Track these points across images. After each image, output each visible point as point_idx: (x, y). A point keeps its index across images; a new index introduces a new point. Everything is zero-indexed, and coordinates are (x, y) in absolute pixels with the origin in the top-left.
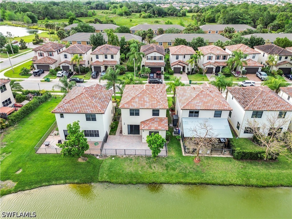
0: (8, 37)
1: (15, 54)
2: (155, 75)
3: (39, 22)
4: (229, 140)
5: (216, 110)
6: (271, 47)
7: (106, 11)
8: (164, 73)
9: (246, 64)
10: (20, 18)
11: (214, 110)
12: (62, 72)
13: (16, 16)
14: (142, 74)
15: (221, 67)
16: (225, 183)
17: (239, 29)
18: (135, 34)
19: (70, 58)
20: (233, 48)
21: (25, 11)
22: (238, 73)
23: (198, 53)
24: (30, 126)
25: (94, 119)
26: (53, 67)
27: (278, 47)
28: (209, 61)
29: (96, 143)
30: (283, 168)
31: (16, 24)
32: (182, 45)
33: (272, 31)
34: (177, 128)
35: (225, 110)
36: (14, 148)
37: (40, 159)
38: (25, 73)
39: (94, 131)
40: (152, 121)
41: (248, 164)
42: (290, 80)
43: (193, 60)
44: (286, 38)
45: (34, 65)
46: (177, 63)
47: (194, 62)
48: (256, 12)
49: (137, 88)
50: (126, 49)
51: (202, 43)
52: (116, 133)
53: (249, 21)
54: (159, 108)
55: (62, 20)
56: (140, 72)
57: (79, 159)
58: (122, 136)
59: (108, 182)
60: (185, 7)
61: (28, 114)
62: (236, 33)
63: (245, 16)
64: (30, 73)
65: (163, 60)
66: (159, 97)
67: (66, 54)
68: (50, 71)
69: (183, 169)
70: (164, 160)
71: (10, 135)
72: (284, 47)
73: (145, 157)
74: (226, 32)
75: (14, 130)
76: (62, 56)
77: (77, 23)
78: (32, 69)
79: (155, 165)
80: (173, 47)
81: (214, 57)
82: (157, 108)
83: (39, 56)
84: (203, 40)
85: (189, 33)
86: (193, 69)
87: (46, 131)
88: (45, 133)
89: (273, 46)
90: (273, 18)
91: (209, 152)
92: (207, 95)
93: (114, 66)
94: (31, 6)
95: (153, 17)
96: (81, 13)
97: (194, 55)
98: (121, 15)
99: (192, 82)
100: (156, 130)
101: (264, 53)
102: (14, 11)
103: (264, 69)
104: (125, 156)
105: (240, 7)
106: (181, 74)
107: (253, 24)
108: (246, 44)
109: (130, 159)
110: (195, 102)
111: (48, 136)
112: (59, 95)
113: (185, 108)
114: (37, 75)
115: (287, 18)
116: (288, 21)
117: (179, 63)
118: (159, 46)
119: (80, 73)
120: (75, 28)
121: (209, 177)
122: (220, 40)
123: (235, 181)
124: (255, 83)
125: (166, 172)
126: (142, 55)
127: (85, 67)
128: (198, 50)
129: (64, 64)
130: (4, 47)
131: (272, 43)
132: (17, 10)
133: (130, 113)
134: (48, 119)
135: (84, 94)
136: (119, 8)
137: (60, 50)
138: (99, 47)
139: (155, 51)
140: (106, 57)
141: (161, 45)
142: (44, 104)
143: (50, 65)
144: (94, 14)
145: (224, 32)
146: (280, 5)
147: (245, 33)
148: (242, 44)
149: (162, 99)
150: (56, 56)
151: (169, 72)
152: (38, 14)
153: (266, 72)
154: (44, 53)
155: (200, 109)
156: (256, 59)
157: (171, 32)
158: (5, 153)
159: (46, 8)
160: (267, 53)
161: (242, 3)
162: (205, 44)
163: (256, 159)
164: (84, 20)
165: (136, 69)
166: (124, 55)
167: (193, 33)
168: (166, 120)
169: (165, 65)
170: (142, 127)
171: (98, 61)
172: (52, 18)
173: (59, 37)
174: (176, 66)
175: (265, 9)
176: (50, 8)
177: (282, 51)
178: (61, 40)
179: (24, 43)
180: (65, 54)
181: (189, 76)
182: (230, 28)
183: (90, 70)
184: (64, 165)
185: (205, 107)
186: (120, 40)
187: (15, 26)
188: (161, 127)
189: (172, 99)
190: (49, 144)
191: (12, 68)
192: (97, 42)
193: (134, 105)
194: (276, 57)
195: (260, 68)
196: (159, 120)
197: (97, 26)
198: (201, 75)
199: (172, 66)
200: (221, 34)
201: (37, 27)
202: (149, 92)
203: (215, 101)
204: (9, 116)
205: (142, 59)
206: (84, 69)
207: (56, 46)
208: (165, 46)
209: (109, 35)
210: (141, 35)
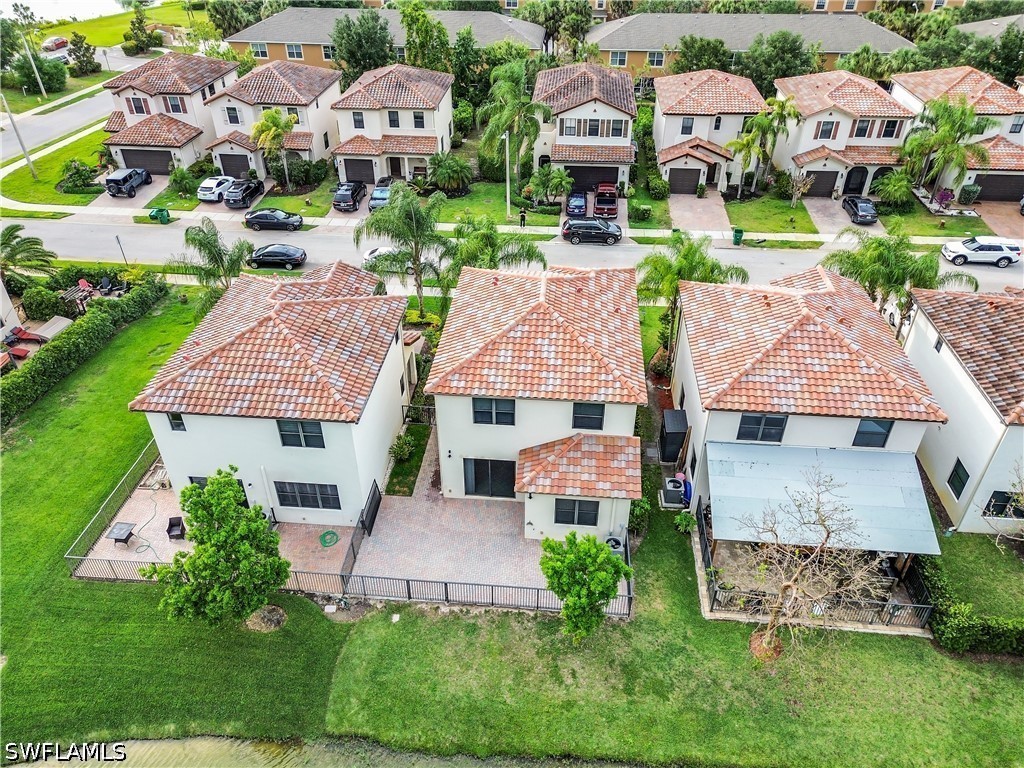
1: (51, 97)
2: (591, 199)
5: (868, 417)
8: (628, 190)
9: (983, 158)
12: (219, 184)
14: (539, 198)
19: (251, 121)
20: (926, 87)
22: (945, 197)
23: (778, 110)
26: (184, 159)
28: (820, 143)
29: (328, 537)
32: (710, 72)
34: (681, 477)
35: (908, 420)
38: (79, 183)
39: (317, 487)
40: (571, 455)
43: (753, 141)
45: (113, 149)
46: (686, 149)
47: (756, 150)
49: (509, 289)
50: (480, 81)
51: (796, 57)
54: (603, 398)
56: (531, 186)
58: (440, 503)
61: (64, 376)
64: (96, 181)
65: (625, 136)
66: (606, 340)
67: (234, 104)
68: (174, 176)
70: (617, 637)
73: (536, 617)
76: (217, 113)
78: (105, 168)
79: (576, 664)
80: (672, 78)
81: (845, 126)
82: (596, 398)
83: (131, 112)
86: (750, 176)
93: (427, 158)
97: (756, 117)
99: (745, 237)
100: (586, 496)
104: (445, 610)
106: (700, 197)
109: (468, 626)
113: (721, 405)
114: (119, 191)
117: (692, 152)
118: (613, 75)
119: (290, 187)
124: (1018, 249)
126: (539, 116)
127: (309, 163)
128: (776, 94)
129: (226, 149)
133: (475, 413)
135: (271, 323)
137: (211, 88)
138: (368, 77)
139: (595, 100)
140: (394, 123)
141: (622, 62)
142: (133, 331)
143: (173, 151)
145: (879, 3)
148: (968, 69)
150: (196, 111)
151: (647, 187)
154: (152, 102)
155: (793, 409)
165: (512, 170)
168: (634, 451)
169: (634, 158)
170: (527, 478)
171: (362, 137)
173: (218, 26)
174: (680, 164)
178: (224, 37)
179: (88, 49)
180: (231, 105)
181: (731, 209)
183: (330, 173)
184: (183, 642)
185: (815, 403)
186: (452, 41)
188: (609, 486)
190: (131, 534)
191: (28, 160)
192: (363, 52)
193: (492, 378)
196: (602, 448)
198: (781, 203)
199: (664, 164)
200: (871, 18)
202: (561, 320)
205: (537, 129)
206: (307, 172)
207: (195, 70)
208: (638, 70)
209: (411, 21)
210: (541, 19)
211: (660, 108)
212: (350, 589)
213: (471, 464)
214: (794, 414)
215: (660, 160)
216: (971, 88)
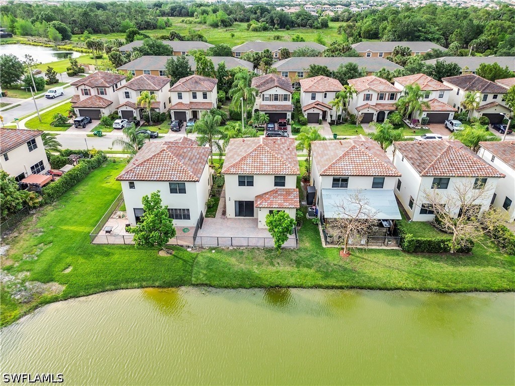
0: (27, 63)
1: (39, 92)
2: (276, 125)
3: (74, 38)
4: (396, 223)
5: (375, 176)
6: (471, 78)
7: (188, 18)
8: (291, 122)
9: (428, 106)
10: (41, 31)
11: (372, 176)
12: (122, 122)
13: (34, 28)
14: (255, 125)
15: (387, 113)
16: (388, 286)
17: (418, 49)
18: (241, 58)
19: (135, 98)
20: (406, 82)
21: (49, 19)
22: (416, 122)
23: (349, 90)
24: (78, 204)
25: (183, 191)
26: (106, 113)
27: (482, 78)
28: (366, 102)
29: (185, 230)
30: (480, 264)
31: (35, 42)
32: (322, 76)
33: (476, 52)
34: (314, 207)
35: (389, 176)
36: (56, 236)
37: (99, 251)
38: (61, 123)
39: (182, 210)
40: (274, 195)
41: (425, 260)
42: (501, 133)
43: (340, 101)
44: (496, 64)
45: (75, 109)
46: (314, 105)
47: (341, 104)
48: (449, 21)
49: (249, 143)
50: (228, 83)
51: (356, 72)
52: (215, 214)
53: (437, 36)
54: (285, 173)
55: (113, 34)
56: (252, 120)
57: (160, 252)
58: (226, 219)
59: (206, 285)
60: (328, 12)
61: (72, 186)
62: (414, 57)
63: (430, 27)
64: (68, 122)
65: (289, 100)
66: (285, 157)
67: (128, 90)
68: (102, 119)
69: (322, 266)
70: (293, 253)
71: (47, 217)
72: (493, 79)
73: (264, 249)
74: (397, 54)
75: (53, 210)
76: (121, 94)
77: (141, 39)
78: (71, 117)
79: (279, 261)
80: (306, 80)
81: (375, 96)
82: (282, 173)
83: (83, 94)
84: (357, 68)
85: (333, 56)
86: (340, 116)
87: (104, 212)
88: (103, 215)
89: (474, 77)
90: (478, 31)
91: (363, 242)
92: (362, 153)
93: (209, 111)
94: (60, 10)
95: (271, 28)
96: (146, 22)
97: (340, 93)
98: (215, 25)
99: (338, 137)
100: (280, 208)
101: (459, 89)
102: (31, 20)
103: (459, 115)
104: (232, 248)
105: (421, 12)
106: (320, 124)
107: (443, 41)
108: (430, 74)
109: (240, 252)
110: (343, 163)
111: (108, 219)
112: (120, 158)
113: (326, 174)
114: (80, 125)
115: (503, 30)
116: (504, 37)
117: (316, 106)
118: (283, 78)
119: (151, 122)
120: (140, 48)
121: (363, 278)
122: (385, 67)
123: (404, 284)
124: (441, 138)
125: (296, 270)
126: (254, 93)
127: (159, 113)
128: (348, 84)
129: (124, 109)
130: (19, 81)
131: (474, 73)
132: (35, 18)
133: (239, 181)
134: (105, 194)
136: (211, 13)
137: (116, 85)
138: (182, 80)
139: (276, 86)
140: (195, 97)
141: (286, 76)
142: (96, 172)
143: (101, 109)
144: (168, 24)
145: (392, 54)
146: (492, 8)
147: (429, 56)
148: (422, 74)
149: (290, 160)
150: (110, 94)
151: (299, 121)
152: (72, 24)
153: (461, 120)
154: (92, 90)
155: (350, 174)
156: (445, 100)
157: (303, 54)
158: (43, 244)
159: (85, 14)
160: (464, 88)
161: (426, 4)
162: (360, 75)
163: (438, 252)
164: (153, 35)
165: (244, 116)
166: (224, 94)
167: (341, 56)
168: (297, 193)
169: (293, 109)
170: (259, 203)
171: (181, 103)
172: (96, 31)
173: (113, 63)
174: (311, 111)
175: (466, 15)
176: (92, 14)
177: (488, 86)
178: (116, 68)
179: (54, 73)
180: (126, 91)
181: (333, 128)
182: (403, 47)
183: (168, 117)
184: (137, 260)
185: (358, 172)
186: (216, 67)
187: (34, 45)
188: (288, 204)
189: (305, 164)
190: (111, 230)
191: (38, 114)
192: (178, 72)
193: (245, 168)
194: (478, 96)
195: (451, 113)
196: (285, 193)
197: (175, 45)
198: (352, 126)
199: (305, 111)
200: (388, 58)
201: (71, 47)
202: (268, 149)
203: (374, 162)
204: (45, 188)
205: (255, 99)
206: (159, 116)
207: (110, 78)
208: (293, 78)
209: (199, 60)
210: (252, 60)
211: (302, 90)
212: (196, 243)
213: (238, 203)
214: (350, 175)
215: (303, 110)
216: (423, 81)
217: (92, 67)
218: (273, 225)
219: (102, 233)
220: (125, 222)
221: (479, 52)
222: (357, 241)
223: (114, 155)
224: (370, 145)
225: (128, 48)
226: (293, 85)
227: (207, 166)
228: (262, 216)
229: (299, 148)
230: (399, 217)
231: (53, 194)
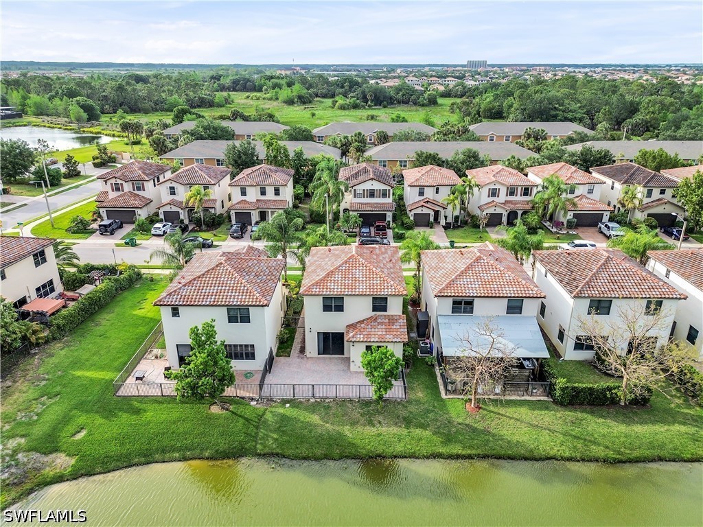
0: (39, 150)
1: (53, 188)
2: (373, 230)
3: (104, 119)
4: (541, 363)
5: (510, 297)
6: (628, 168)
7: (255, 94)
8: (392, 225)
9: (575, 205)
10: (61, 109)
11: (506, 297)
12: (164, 226)
13: (52, 105)
14: (345, 229)
15: (520, 213)
16: (536, 453)
17: (556, 131)
18: (325, 144)
19: (183, 194)
20: (543, 172)
21: (71, 94)
22: (559, 225)
23: (468, 183)
24: (98, 340)
25: (246, 319)
26: (142, 215)
27: (643, 168)
28: (491, 199)
29: (248, 375)
30: (663, 421)
31: (51, 123)
32: (432, 166)
33: (632, 135)
34: (427, 341)
35: (529, 297)
36: (65, 386)
37: (125, 407)
38: (81, 228)
39: (244, 347)
40: (372, 323)
41: (586, 415)
42: (675, 239)
43: (456, 198)
44: (661, 149)
45: (101, 210)
46: (422, 203)
47: (458, 202)
48: (593, 96)
49: (337, 252)
50: (307, 175)
51: (476, 160)
52: (290, 351)
53: (579, 116)
54: (386, 293)
55: (156, 113)
56: (340, 223)
57: (212, 407)
58: (305, 359)
59: (277, 454)
60: (436, 86)
61: (92, 314)
62: (551, 141)
63: (569, 104)
64: (91, 227)
65: (389, 197)
66: (386, 271)
67: (174, 185)
68: (137, 223)
69: (442, 426)
70: (400, 406)
71: (54, 358)
72: (658, 169)
73: (359, 401)
74: (529, 138)
75: (63, 349)
76: (163, 191)
77: (193, 120)
78: (96, 220)
79: (381, 418)
80: (411, 170)
81: (503, 191)
82: (384, 293)
83: (113, 191)
84: (478, 155)
85: (446, 141)
86: (457, 217)
87: (135, 351)
88: (134, 354)
89: (634, 167)
90: (632, 108)
91: (498, 389)
92: (490, 267)
93: (282, 211)
94: (86, 83)
95: (362, 106)
96: (200, 98)
97: (457, 187)
98: (290, 102)
99: (455, 245)
100: (381, 342)
101: (613, 183)
102: (48, 96)
103: (616, 216)
104: (313, 401)
105: (557, 85)
106: (431, 228)
107: (589, 122)
108: (574, 163)
109: (324, 406)
110: (465, 280)
111: (140, 360)
112: (159, 275)
113: (442, 294)
114: (106, 231)
115: (664, 107)
116: (665, 115)
117: (424, 204)
118: (380, 169)
119: (204, 227)
120: (192, 130)
121: (500, 442)
122: (515, 155)
123: (558, 451)
124: (595, 246)
125: (405, 432)
126: (342, 188)
127: (215, 214)
128: (467, 176)
129: (168, 209)
130: (28, 174)
131: (631, 161)
132: (53, 93)
133: (324, 305)
134: (136, 326)
135: (223, 266)
136: (285, 87)
137: (158, 178)
138: (247, 171)
139: (372, 179)
140: (263, 193)
141: (385, 166)
142: (126, 294)
143: (136, 210)
144: (228, 101)
145: (523, 137)
146: (647, 80)
147: (571, 140)
148: (563, 163)
149: (393, 276)
150: (150, 190)
151: (403, 224)
152: (102, 100)
153: (619, 223)
154: (125, 185)
155: (475, 295)
156: (596, 195)
157: (406, 138)
158: (46, 397)
159: (120, 88)
160: (620, 181)
161: (562, 76)
162: (482, 164)
163: (603, 405)
164: (207, 113)
165: (329, 217)
166: (303, 189)
167: (456, 140)
168: (403, 321)
169: (394, 209)
170: (351, 335)
171: (245, 201)
172: (134, 110)
173: (155, 150)
174: (419, 211)
175: (614, 89)
176: (129, 89)
177: (652, 178)
178: (158, 156)
179: (75, 163)
180: (172, 185)
181: (448, 233)
182: (537, 129)
183: (227, 220)
184: (179, 419)
185: (486, 292)
186: (292, 155)
187: (49, 127)
188: (391, 336)
189: (413, 281)
190: (144, 376)
191: (51, 217)
192: (242, 161)
193: (332, 287)
194: (640, 191)
195: (605, 213)
196: (387, 320)
197: (238, 127)
198: (474, 230)
199: (410, 211)
200: (517, 143)
201: (99, 130)
202: (364, 261)
203: (508, 278)
204: (53, 317)
205: (343, 195)
206: (214, 218)
207: (150, 170)
208: (394, 169)
209: (269, 145)
210: (339, 145)
211: (406, 183)
212: (263, 394)
213: (322, 336)
214: (476, 297)
215: (408, 209)
216: (566, 173)
217: (127, 156)
218: (372, 367)
219: (131, 380)
220: (163, 364)
221: (635, 135)
222: (489, 389)
223: (151, 271)
224: (501, 256)
225: (176, 130)
226: (394, 177)
227: (279, 285)
228: (356, 353)
229: (405, 259)
230: (546, 355)
231: (64, 326)
